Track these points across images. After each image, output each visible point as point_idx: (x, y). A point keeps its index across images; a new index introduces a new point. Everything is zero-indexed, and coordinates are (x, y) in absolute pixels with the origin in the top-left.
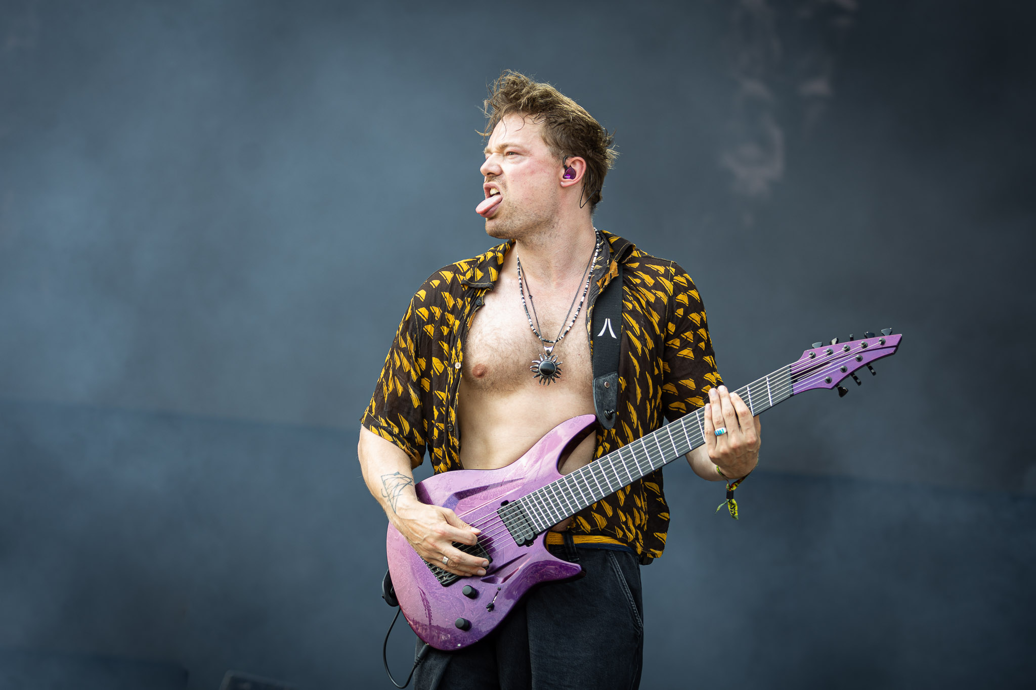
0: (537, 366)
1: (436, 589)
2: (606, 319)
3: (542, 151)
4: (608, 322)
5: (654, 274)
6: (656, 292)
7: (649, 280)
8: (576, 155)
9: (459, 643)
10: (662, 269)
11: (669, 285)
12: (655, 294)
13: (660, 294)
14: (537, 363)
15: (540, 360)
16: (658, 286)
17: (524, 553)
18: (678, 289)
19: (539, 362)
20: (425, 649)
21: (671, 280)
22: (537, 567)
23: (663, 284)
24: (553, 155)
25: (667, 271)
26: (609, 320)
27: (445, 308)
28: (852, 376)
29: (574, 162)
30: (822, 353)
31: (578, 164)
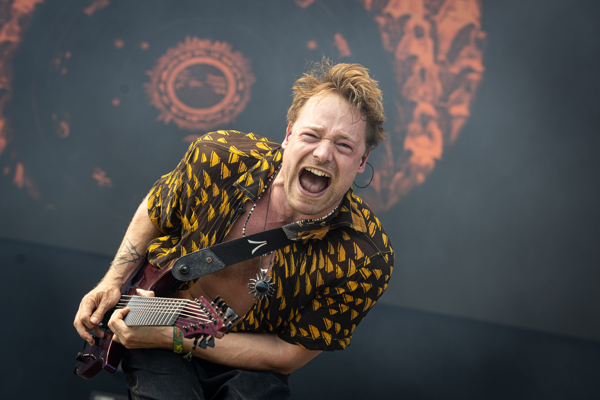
0: (254, 284)
2: (266, 242)
4: (264, 243)
5: (350, 254)
7: (342, 257)
10: (360, 254)
11: (352, 269)
12: (335, 268)
13: (339, 271)
14: (254, 282)
15: (256, 279)
16: (345, 266)
18: (358, 278)
19: (256, 281)
21: (358, 268)
23: (349, 266)
25: (363, 259)
26: (266, 243)
27: (203, 184)
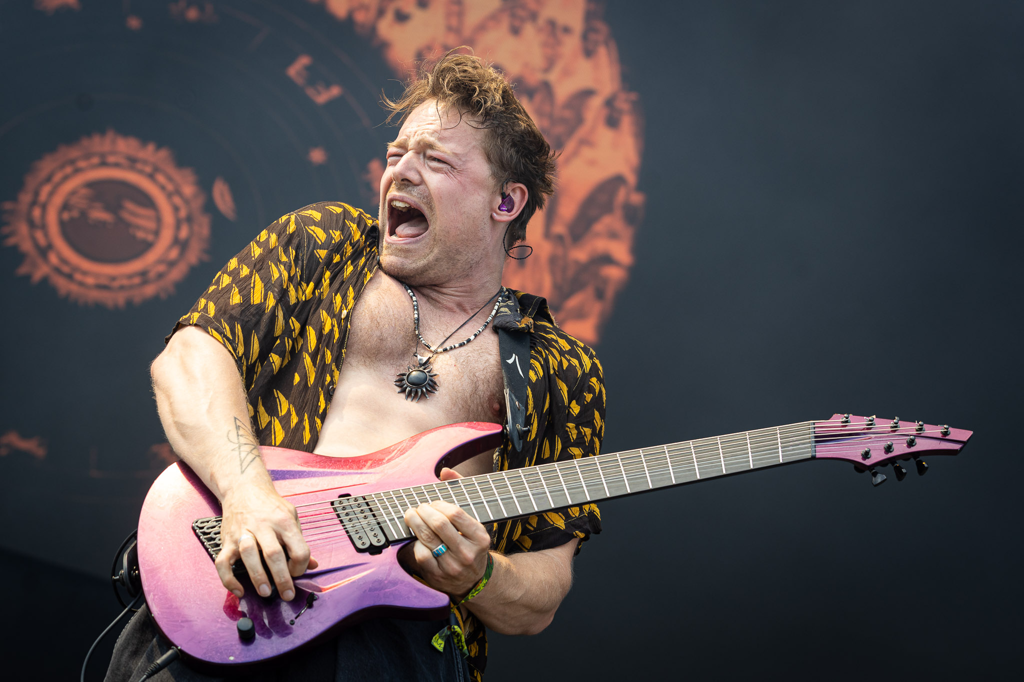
1: (211, 578)
3: (481, 168)
6: (571, 359)
7: (565, 345)
8: (519, 182)
9: (232, 656)
11: (586, 361)
16: (575, 355)
17: (364, 562)
20: (171, 655)
21: (591, 358)
22: (376, 586)
23: (581, 355)
24: (494, 175)
28: (893, 464)
29: (514, 190)
30: (858, 423)
31: (518, 193)
